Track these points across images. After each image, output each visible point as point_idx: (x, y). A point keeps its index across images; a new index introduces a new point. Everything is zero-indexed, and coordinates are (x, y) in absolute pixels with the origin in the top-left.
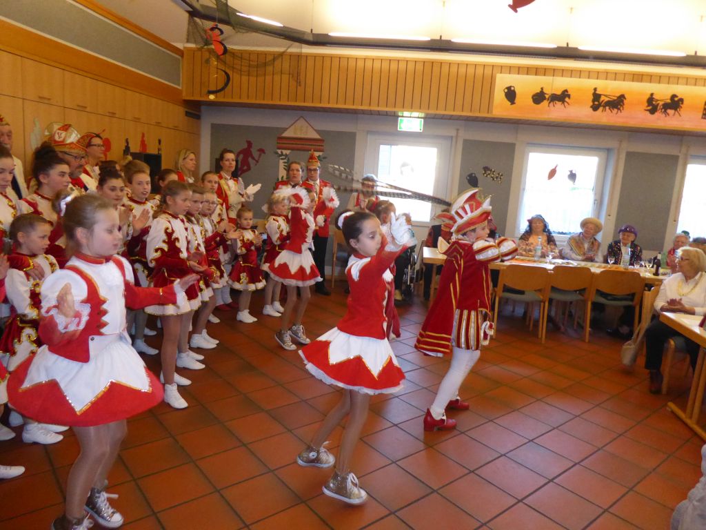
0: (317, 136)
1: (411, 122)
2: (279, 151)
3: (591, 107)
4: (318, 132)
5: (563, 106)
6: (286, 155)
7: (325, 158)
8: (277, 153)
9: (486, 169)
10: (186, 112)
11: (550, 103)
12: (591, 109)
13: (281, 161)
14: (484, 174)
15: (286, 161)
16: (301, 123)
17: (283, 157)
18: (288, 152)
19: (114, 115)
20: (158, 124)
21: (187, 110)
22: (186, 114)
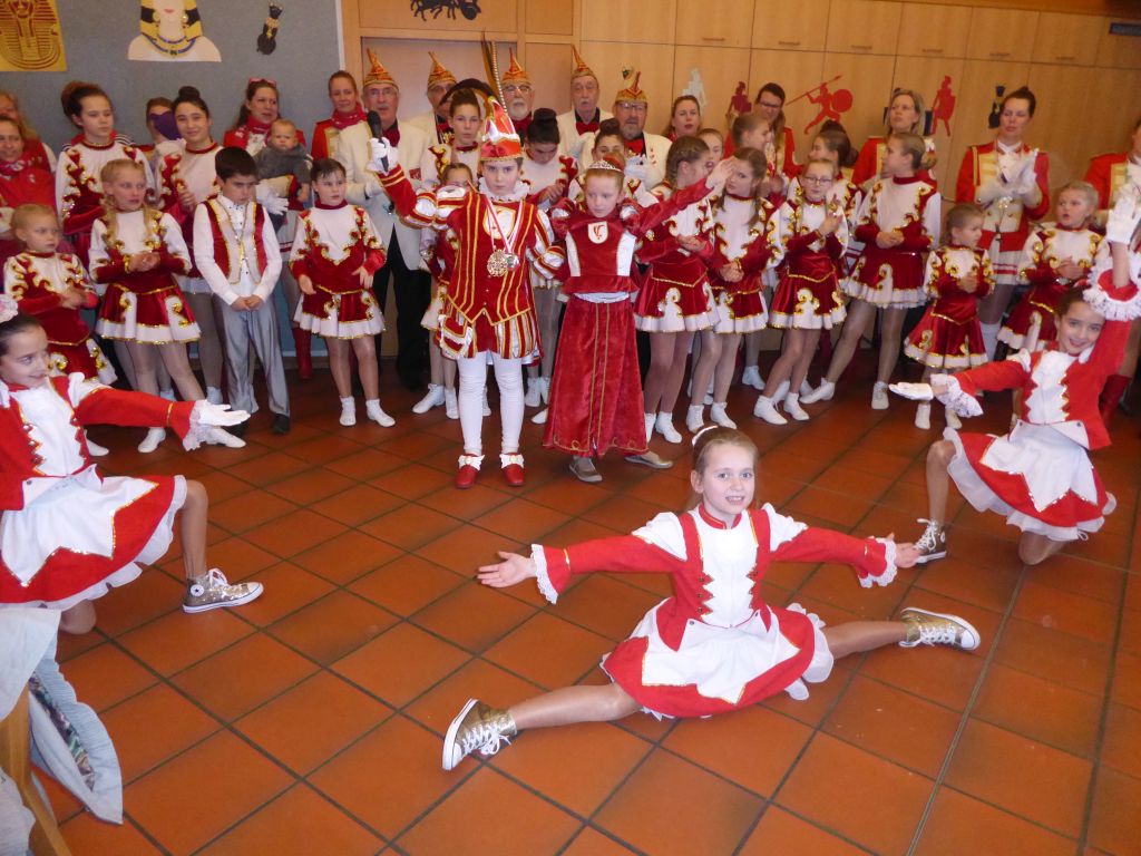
10: (1112, 25)
19: (865, 50)
20: (1000, 57)
21: (1117, 20)
22: (1113, 29)
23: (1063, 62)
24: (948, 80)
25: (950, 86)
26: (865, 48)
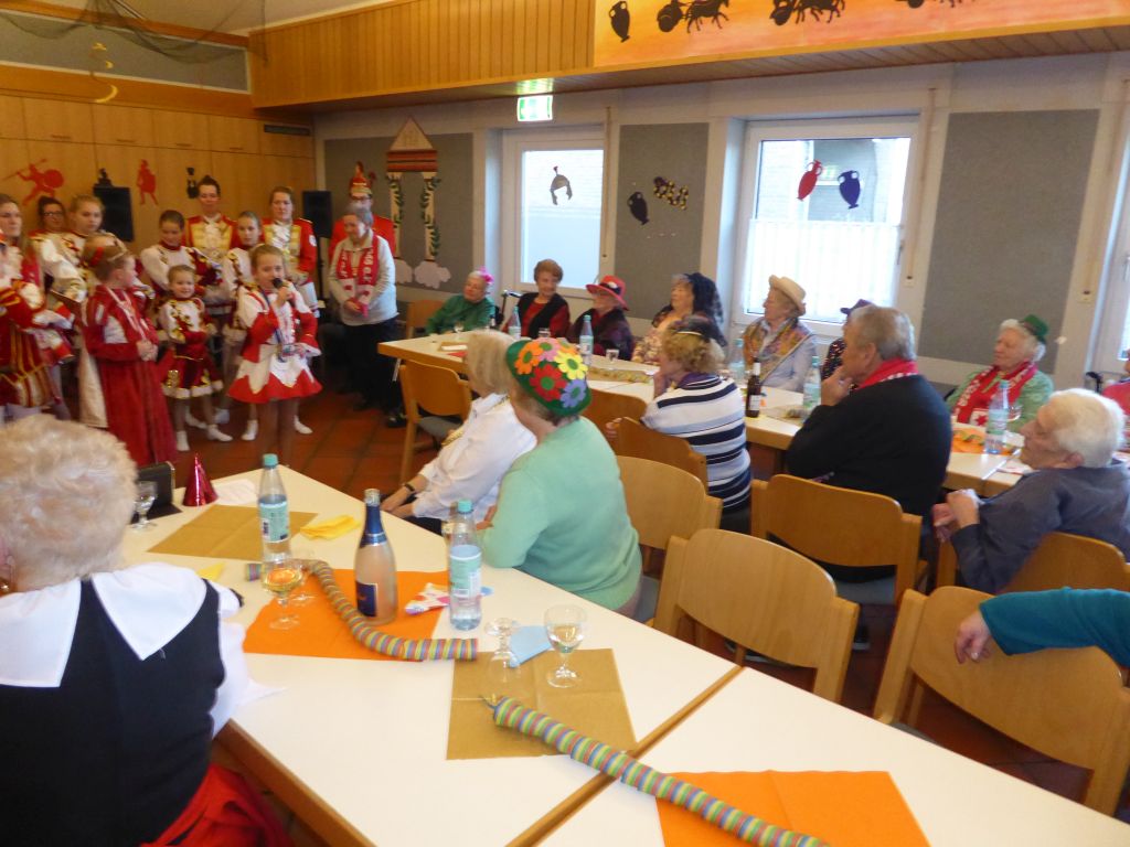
0: (426, 145)
1: (535, 104)
2: (390, 174)
3: (773, 16)
4: (428, 137)
5: (714, 27)
6: (397, 181)
7: (439, 181)
8: (387, 178)
9: (660, 182)
10: (265, 127)
11: (690, 23)
12: (772, 20)
13: (393, 190)
14: (656, 192)
15: (397, 189)
16: (411, 125)
17: (394, 184)
18: (397, 175)
19: (65, 139)
20: (184, 147)
21: (267, 123)
22: (267, 129)
23: (234, 151)
24: (145, 164)
25: (148, 168)
26: (64, 137)
